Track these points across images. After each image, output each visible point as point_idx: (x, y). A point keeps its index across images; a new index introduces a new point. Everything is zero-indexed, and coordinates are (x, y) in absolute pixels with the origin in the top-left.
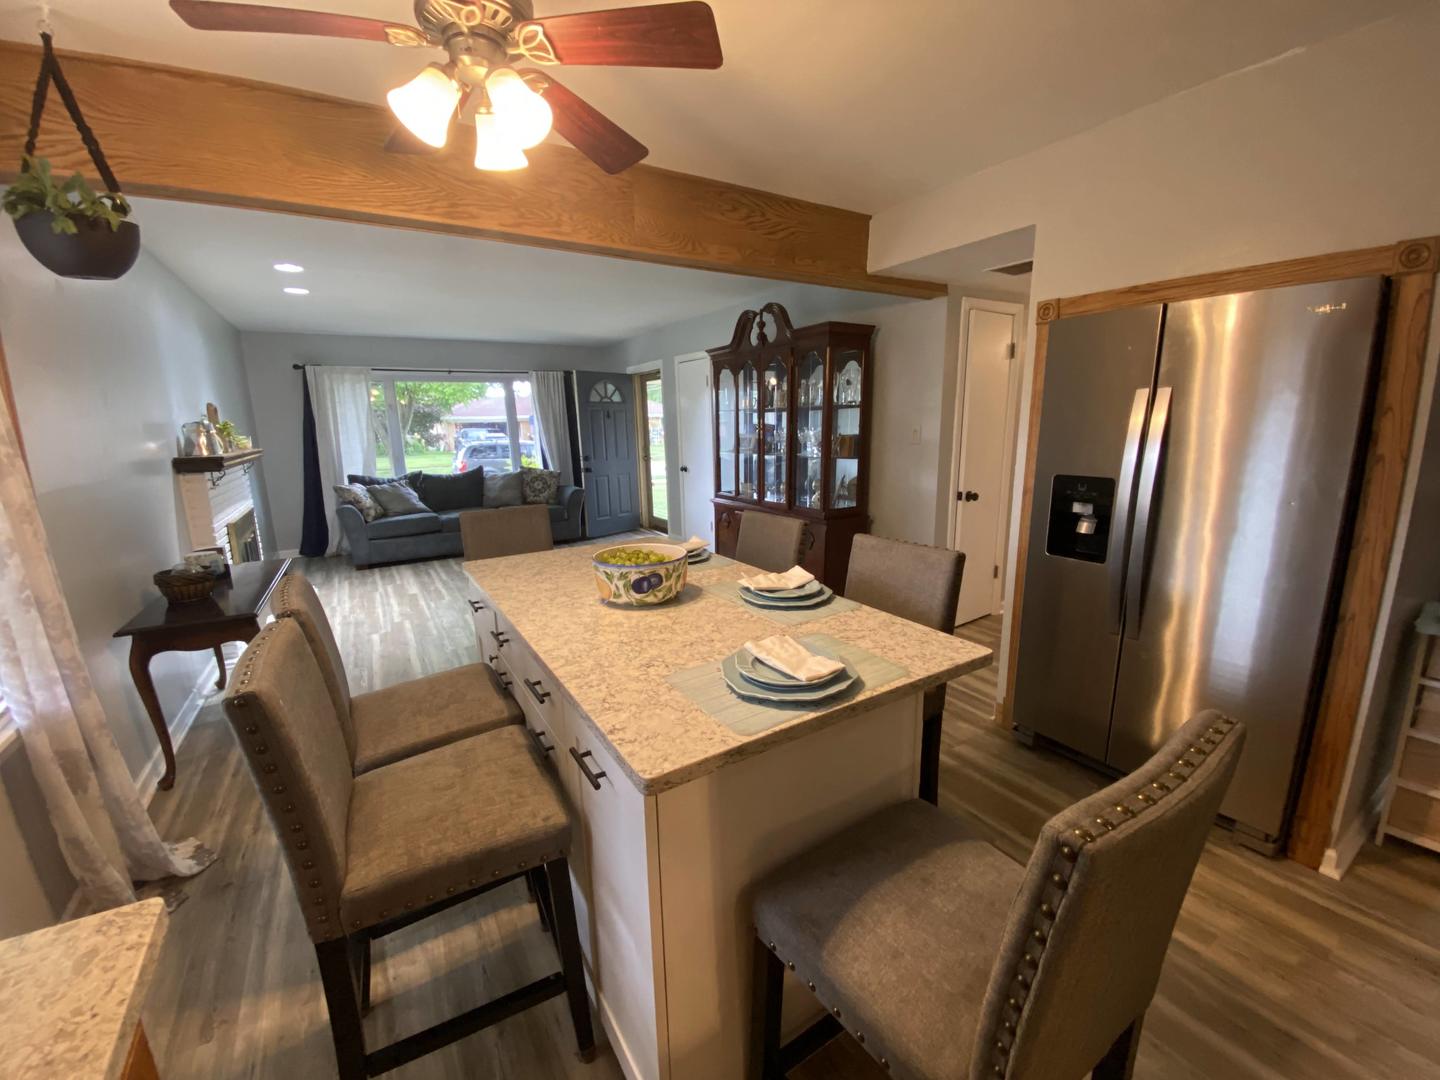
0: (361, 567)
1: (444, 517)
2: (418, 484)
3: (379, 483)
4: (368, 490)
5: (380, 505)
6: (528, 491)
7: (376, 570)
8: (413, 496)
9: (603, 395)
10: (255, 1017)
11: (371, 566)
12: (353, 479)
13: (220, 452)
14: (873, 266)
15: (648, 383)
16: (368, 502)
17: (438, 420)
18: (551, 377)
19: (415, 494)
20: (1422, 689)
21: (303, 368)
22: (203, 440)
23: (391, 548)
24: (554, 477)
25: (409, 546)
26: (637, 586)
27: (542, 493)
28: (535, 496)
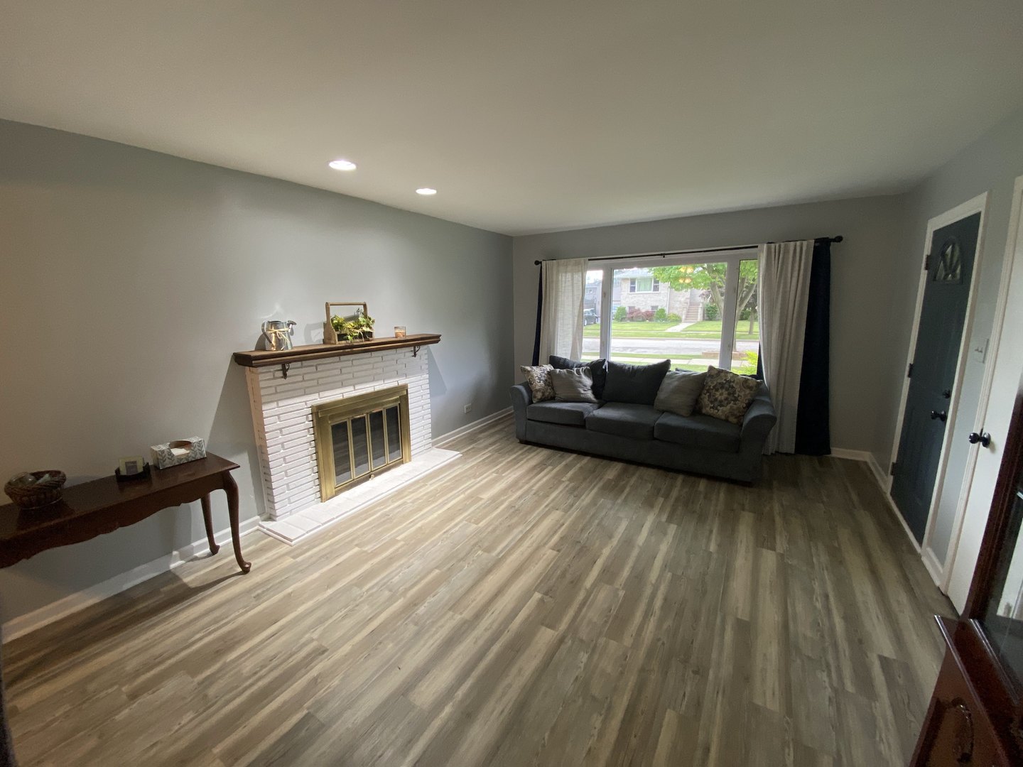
0: (521, 441)
4: (550, 373)
8: (587, 385)
11: (527, 442)
18: (800, 247)
19: (590, 383)
21: (541, 263)
27: (721, 406)
28: (713, 408)
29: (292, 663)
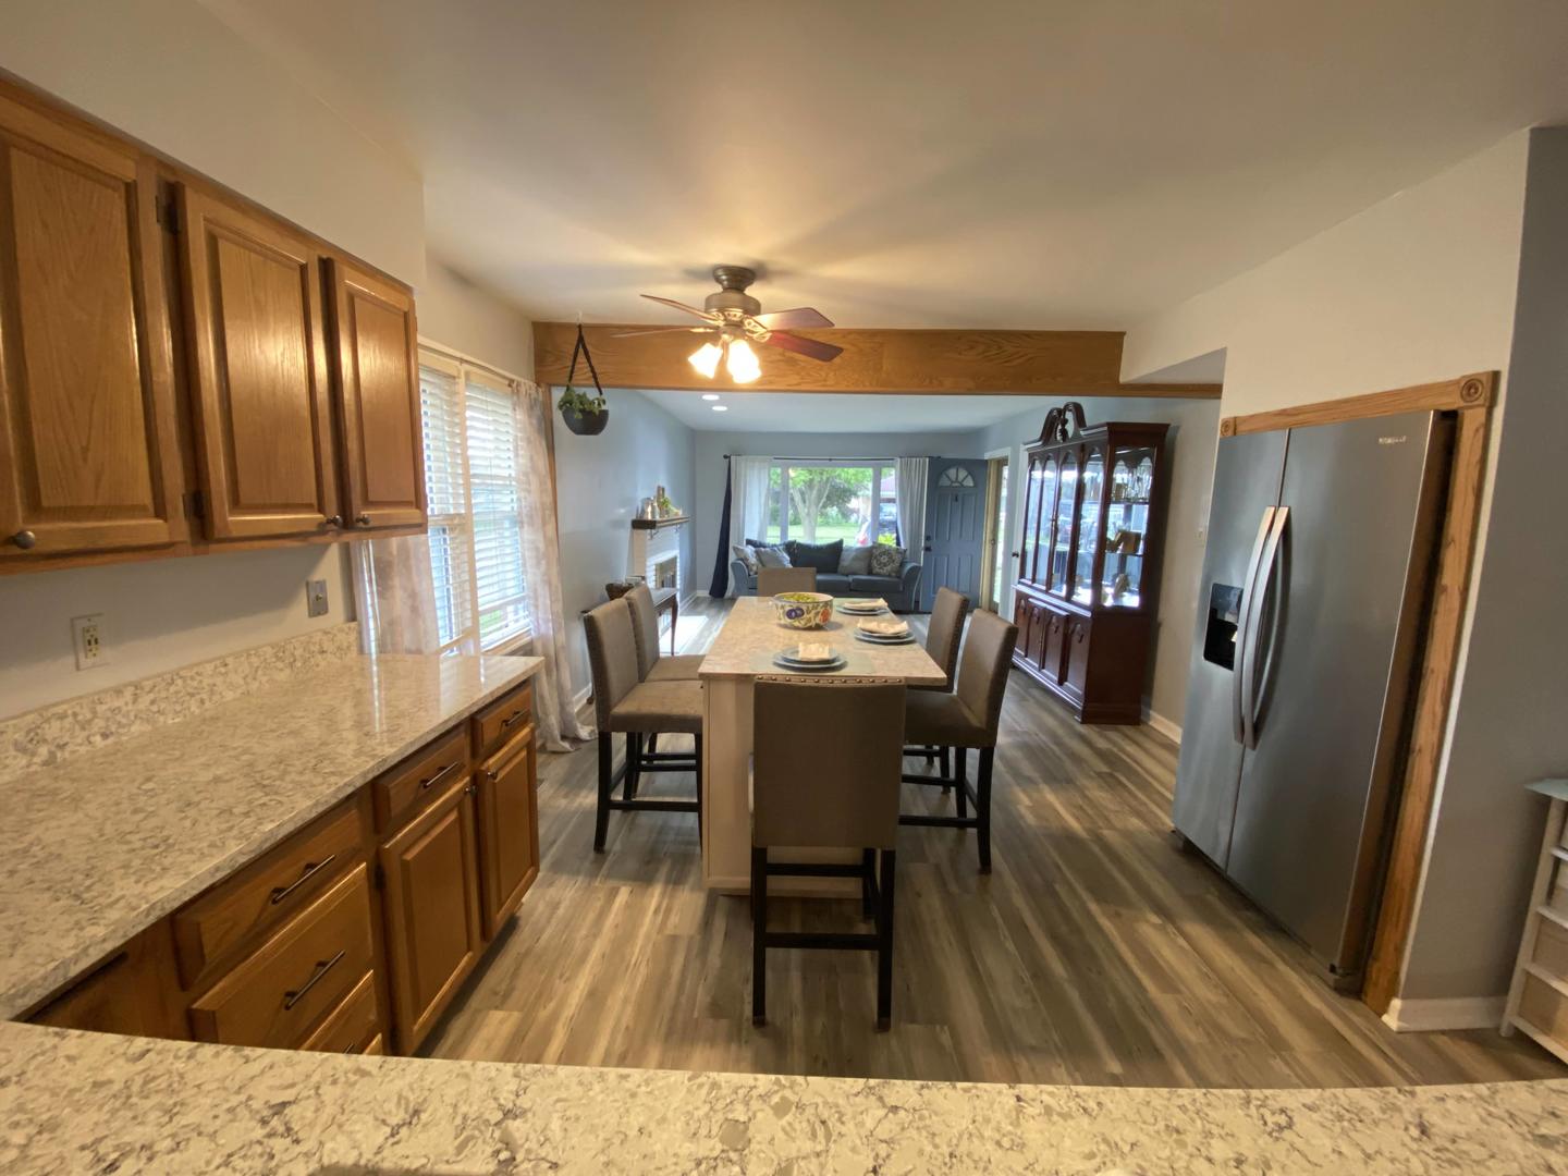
2: (792, 550)
3: (764, 547)
5: (761, 563)
6: (875, 563)
9: (954, 480)
10: (586, 797)
12: (749, 542)
13: (658, 518)
14: (1124, 378)
15: (1003, 467)
16: (753, 560)
17: (855, 495)
18: (917, 462)
20: (1558, 862)
22: (649, 509)
24: (903, 553)
26: (789, 614)
27: (885, 566)
28: (879, 567)
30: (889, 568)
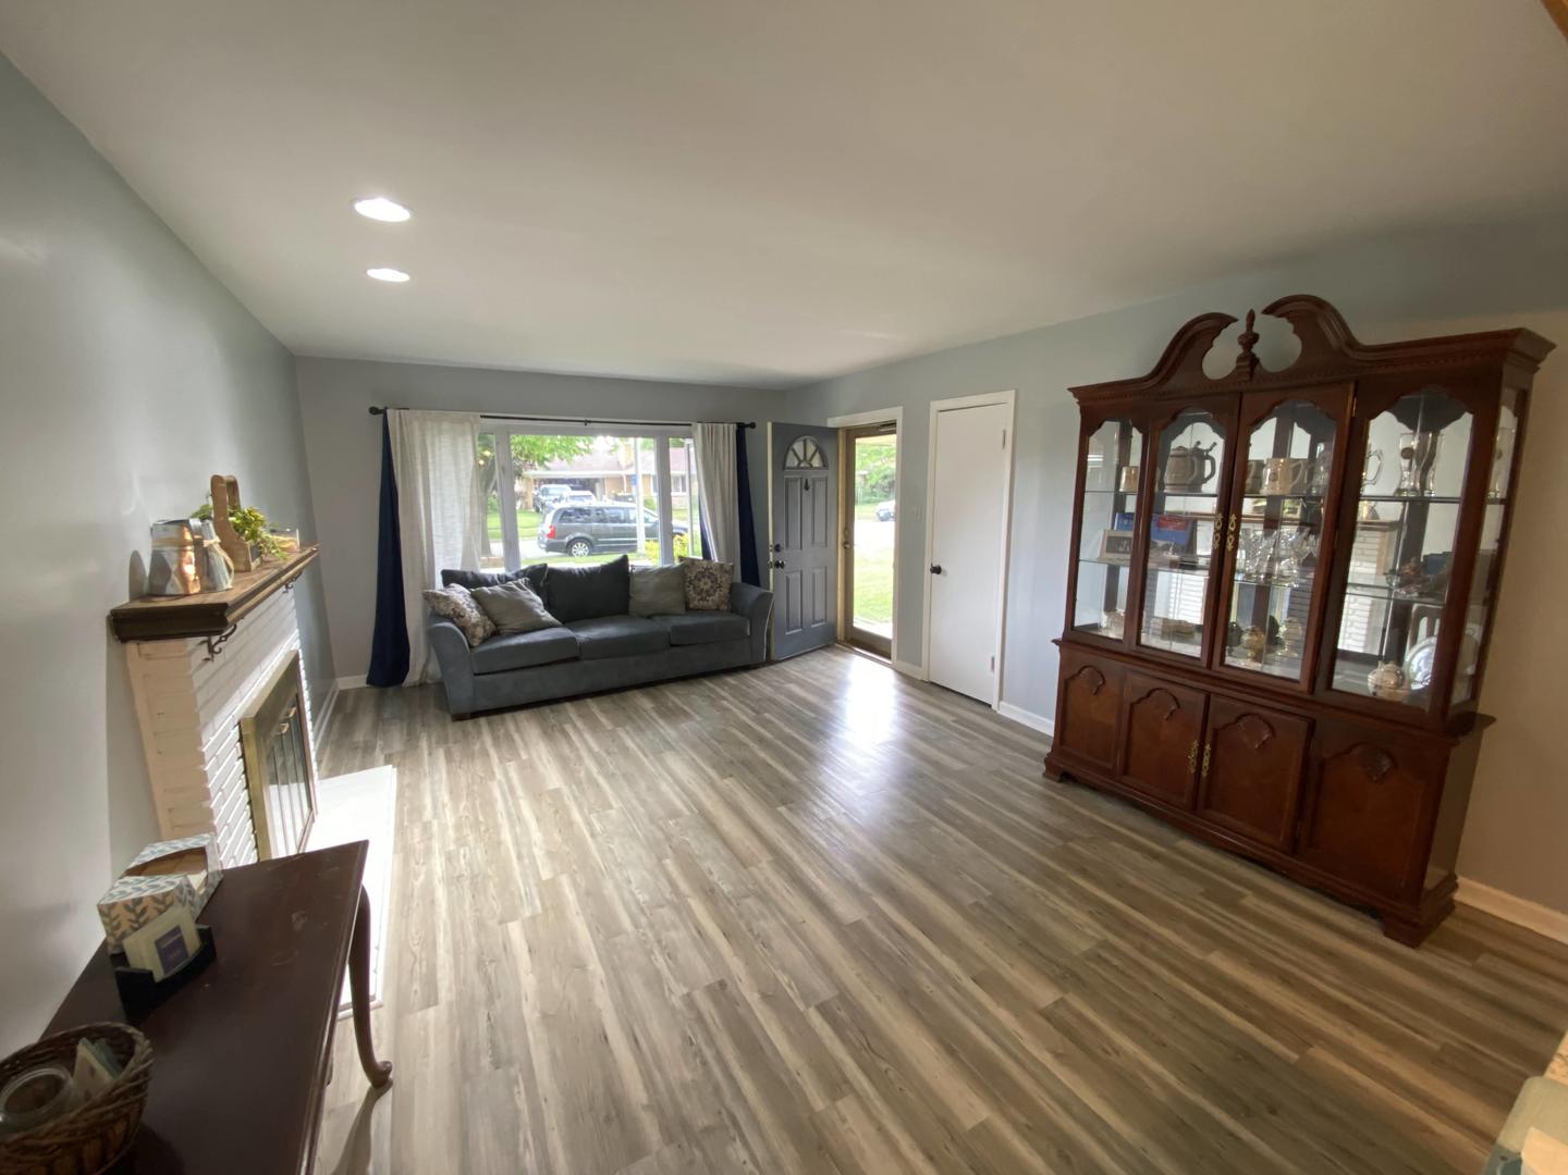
0: (459, 717)
1: (583, 635)
2: (541, 584)
3: (488, 585)
4: (473, 596)
5: (490, 618)
6: (692, 594)
7: (483, 721)
8: (536, 602)
9: (802, 458)
11: (475, 715)
12: (450, 577)
15: (858, 441)
16: (473, 614)
17: (519, 475)
18: (721, 430)
19: (539, 600)
21: (384, 412)
23: (506, 686)
24: (726, 572)
25: (532, 684)
27: (710, 596)
28: (701, 599)
29: (717, 1020)
30: (716, 597)
